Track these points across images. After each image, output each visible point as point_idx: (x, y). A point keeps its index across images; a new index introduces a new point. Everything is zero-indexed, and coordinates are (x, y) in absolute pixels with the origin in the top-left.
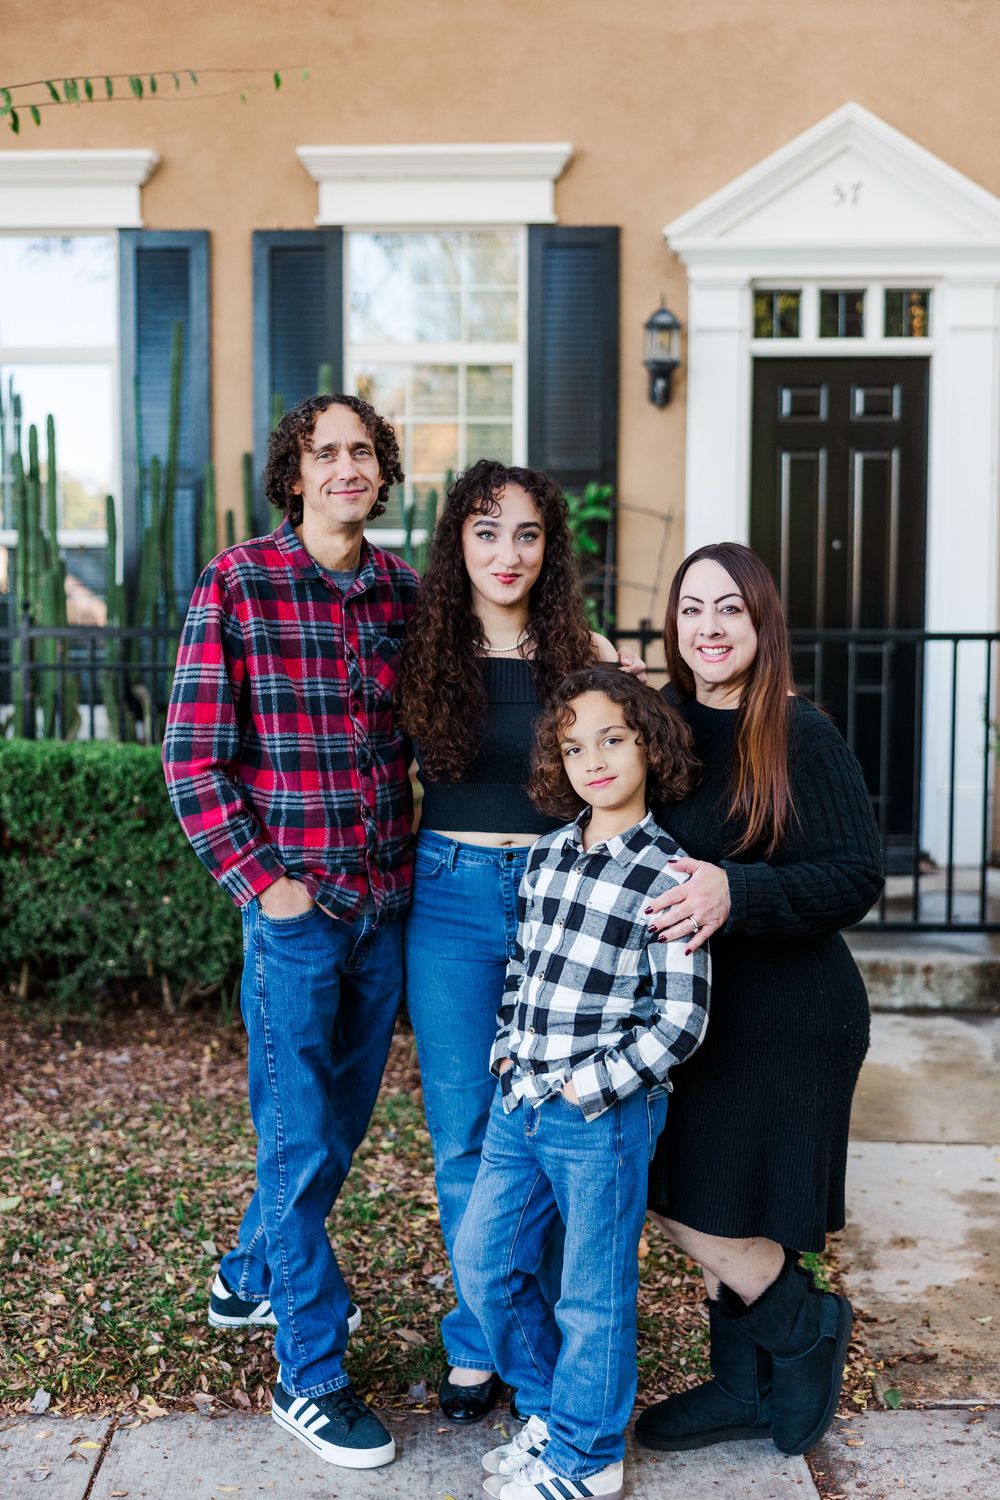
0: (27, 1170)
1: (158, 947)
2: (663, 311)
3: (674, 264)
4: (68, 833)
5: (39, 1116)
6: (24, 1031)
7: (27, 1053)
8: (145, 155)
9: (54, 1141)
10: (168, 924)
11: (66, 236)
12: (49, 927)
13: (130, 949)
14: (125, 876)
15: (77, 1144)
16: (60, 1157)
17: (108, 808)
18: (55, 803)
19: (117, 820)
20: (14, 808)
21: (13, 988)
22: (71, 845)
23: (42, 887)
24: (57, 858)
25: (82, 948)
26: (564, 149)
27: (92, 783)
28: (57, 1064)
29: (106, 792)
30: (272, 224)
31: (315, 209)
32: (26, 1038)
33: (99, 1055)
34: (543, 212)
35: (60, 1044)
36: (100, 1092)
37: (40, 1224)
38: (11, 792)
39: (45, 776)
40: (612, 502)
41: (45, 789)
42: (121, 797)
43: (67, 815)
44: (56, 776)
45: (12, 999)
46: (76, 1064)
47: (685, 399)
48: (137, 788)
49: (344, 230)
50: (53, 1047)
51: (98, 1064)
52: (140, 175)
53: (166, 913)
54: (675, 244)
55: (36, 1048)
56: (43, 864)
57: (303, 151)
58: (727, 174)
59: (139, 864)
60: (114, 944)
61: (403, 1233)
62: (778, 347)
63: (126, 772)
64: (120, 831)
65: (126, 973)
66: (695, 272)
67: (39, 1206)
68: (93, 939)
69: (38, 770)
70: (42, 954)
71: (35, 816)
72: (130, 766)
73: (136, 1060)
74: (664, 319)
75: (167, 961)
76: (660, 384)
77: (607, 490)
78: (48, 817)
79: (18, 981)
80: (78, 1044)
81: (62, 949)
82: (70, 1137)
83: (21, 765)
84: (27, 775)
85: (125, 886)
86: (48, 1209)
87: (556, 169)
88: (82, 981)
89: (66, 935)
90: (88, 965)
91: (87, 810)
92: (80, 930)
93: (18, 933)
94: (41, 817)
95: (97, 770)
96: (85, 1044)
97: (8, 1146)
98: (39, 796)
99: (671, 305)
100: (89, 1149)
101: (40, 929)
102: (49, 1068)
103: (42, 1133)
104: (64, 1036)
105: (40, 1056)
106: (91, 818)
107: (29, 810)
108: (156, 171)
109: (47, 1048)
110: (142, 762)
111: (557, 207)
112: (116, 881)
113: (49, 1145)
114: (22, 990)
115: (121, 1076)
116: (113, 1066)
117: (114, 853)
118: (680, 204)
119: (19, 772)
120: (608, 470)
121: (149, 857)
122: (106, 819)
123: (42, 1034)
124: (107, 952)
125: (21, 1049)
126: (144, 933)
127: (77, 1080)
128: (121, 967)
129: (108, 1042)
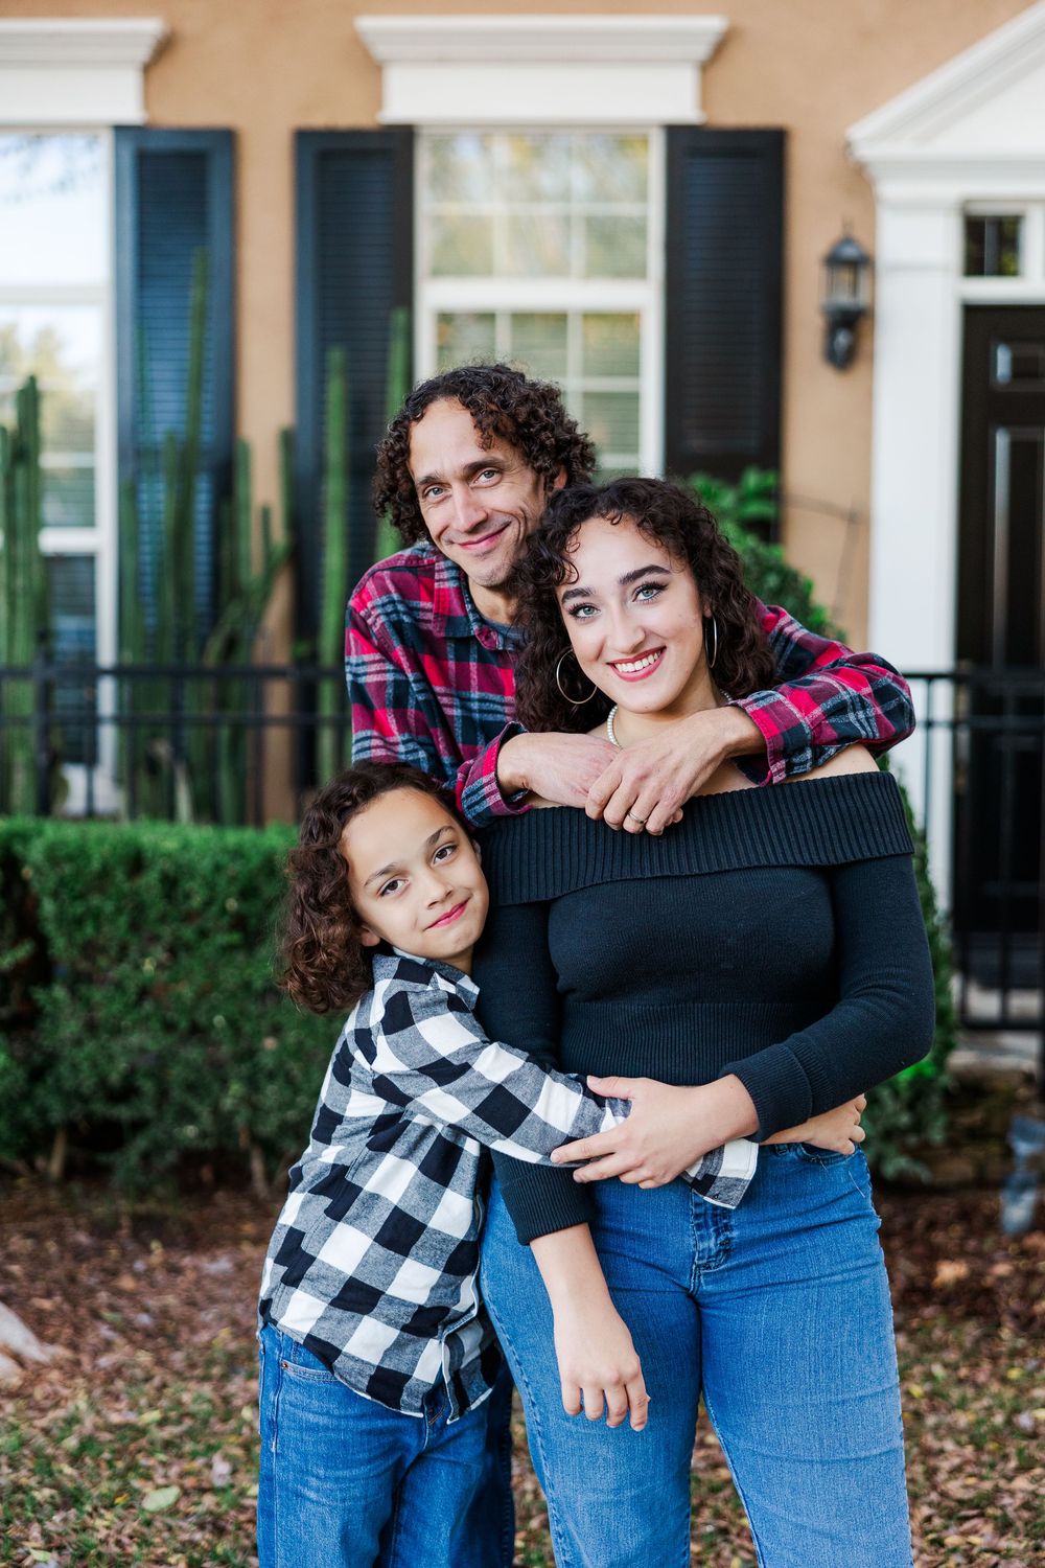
0: (167, 1445)
1: (255, 1108)
2: (848, 240)
3: (858, 180)
4: (133, 953)
5: (144, 1357)
6: (78, 1227)
7: (88, 1259)
8: (150, 27)
9: (186, 1398)
10: (271, 1076)
11: (37, 133)
12: (103, 1083)
13: (216, 1111)
14: (214, 1010)
15: (218, 1402)
16: (205, 1422)
17: (188, 917)
18: (119, 911)
19: (203, 934)
20: (60, 918)
21: (40, 1163)
22: (138, 967)
23: (91, 1027)
24: (119, 986)
25: (149, 1110)
26: (714, 24)
27: (170, 883)
28: (137, 1276)
29: (187, 896)
30: (320, 119)
31: (377, 100)
32: (83, 1238)
33: (187, 1261)
34: (685, 109)
35: (131, 1247)
36: (208, 1316)
37: (220, 1531)
38: (55, 895)
39: (105, 873)
40: (774, 495)
41: (102, 891)
42: (208, 903)
43: (135, 926)
44: (120, 875)
45: (41, 1181)
46: (160, 1276)
47: (871, 358)
48: (234, 889)
49: (416, 130)
50: (124, 1253)
51: (191, 1275)
52: (143, 53)
53: (268, 1062)
54: (865, 151)
55: (101, 1252)
56: (98, 995)
57: (367, 23)
58: (929, 61)
59: (233, 995)
60: (193, 1103)
61: (738, 1535)
62: (992, 290)
63: (218, 868)
64: (208, 949)
65: (208, 1144)
66: (889, 189)
67: (209, 1501)
68: (163, 1094)
69: (96, 865)
70: (89, 1117)
71: (89, 930)
72: (225, 860)
73: (240, 1267)
74: (849, 252)
75: (268, 1127)
76: (842, 339)
77: (771, 480)
78: (106, 929)
79: (49, 1156)
80: (155, 1245)
81: (123, 1113)
82: (207, 1389)
83: (70, 858)
84: (78, 874)
85: (212, 1026)
86: (224, 1507)
87: (702, 50)
88: (146, 1157)
89: (126, 1092)
90: (156, 1132)
91: (163, 919)
92: (147, 1086)
93: (58, 1090)
94: (98, 928)
95: (179, 867)
96: (168, 1245)
97: (122, 1405)
98: (95, 900)
99: (859, 234)
100: (240, 1409)
101: (88, 1082)
102: (127, 1283)
103: (164, 1386)
104: (135, 1234)
105: (108, 1264)
106: (166, 932)
107: (79, 922)
108: (165, 48)
109: (114, 1252)
110: (238, 853)
111: (705, 99)
112: (202, 1019)
113: (179, 1404)
114: (55, 1166)
115: (229, 1293)
116: (215, 1279)
117: (200, 978)
118: (868, 100)
119: (68, 869)
120: (770, 453)
121: (247, 986)
122: (188, 933)
123: (103, 1231)
124: (186, 1115)
125: (79, 1254)
126: (236, 1088)
127: (171, 1300)
128: (203, 1135)
129: (197, 1241)
